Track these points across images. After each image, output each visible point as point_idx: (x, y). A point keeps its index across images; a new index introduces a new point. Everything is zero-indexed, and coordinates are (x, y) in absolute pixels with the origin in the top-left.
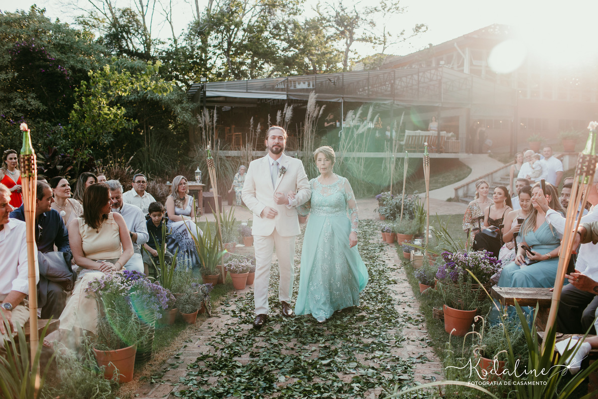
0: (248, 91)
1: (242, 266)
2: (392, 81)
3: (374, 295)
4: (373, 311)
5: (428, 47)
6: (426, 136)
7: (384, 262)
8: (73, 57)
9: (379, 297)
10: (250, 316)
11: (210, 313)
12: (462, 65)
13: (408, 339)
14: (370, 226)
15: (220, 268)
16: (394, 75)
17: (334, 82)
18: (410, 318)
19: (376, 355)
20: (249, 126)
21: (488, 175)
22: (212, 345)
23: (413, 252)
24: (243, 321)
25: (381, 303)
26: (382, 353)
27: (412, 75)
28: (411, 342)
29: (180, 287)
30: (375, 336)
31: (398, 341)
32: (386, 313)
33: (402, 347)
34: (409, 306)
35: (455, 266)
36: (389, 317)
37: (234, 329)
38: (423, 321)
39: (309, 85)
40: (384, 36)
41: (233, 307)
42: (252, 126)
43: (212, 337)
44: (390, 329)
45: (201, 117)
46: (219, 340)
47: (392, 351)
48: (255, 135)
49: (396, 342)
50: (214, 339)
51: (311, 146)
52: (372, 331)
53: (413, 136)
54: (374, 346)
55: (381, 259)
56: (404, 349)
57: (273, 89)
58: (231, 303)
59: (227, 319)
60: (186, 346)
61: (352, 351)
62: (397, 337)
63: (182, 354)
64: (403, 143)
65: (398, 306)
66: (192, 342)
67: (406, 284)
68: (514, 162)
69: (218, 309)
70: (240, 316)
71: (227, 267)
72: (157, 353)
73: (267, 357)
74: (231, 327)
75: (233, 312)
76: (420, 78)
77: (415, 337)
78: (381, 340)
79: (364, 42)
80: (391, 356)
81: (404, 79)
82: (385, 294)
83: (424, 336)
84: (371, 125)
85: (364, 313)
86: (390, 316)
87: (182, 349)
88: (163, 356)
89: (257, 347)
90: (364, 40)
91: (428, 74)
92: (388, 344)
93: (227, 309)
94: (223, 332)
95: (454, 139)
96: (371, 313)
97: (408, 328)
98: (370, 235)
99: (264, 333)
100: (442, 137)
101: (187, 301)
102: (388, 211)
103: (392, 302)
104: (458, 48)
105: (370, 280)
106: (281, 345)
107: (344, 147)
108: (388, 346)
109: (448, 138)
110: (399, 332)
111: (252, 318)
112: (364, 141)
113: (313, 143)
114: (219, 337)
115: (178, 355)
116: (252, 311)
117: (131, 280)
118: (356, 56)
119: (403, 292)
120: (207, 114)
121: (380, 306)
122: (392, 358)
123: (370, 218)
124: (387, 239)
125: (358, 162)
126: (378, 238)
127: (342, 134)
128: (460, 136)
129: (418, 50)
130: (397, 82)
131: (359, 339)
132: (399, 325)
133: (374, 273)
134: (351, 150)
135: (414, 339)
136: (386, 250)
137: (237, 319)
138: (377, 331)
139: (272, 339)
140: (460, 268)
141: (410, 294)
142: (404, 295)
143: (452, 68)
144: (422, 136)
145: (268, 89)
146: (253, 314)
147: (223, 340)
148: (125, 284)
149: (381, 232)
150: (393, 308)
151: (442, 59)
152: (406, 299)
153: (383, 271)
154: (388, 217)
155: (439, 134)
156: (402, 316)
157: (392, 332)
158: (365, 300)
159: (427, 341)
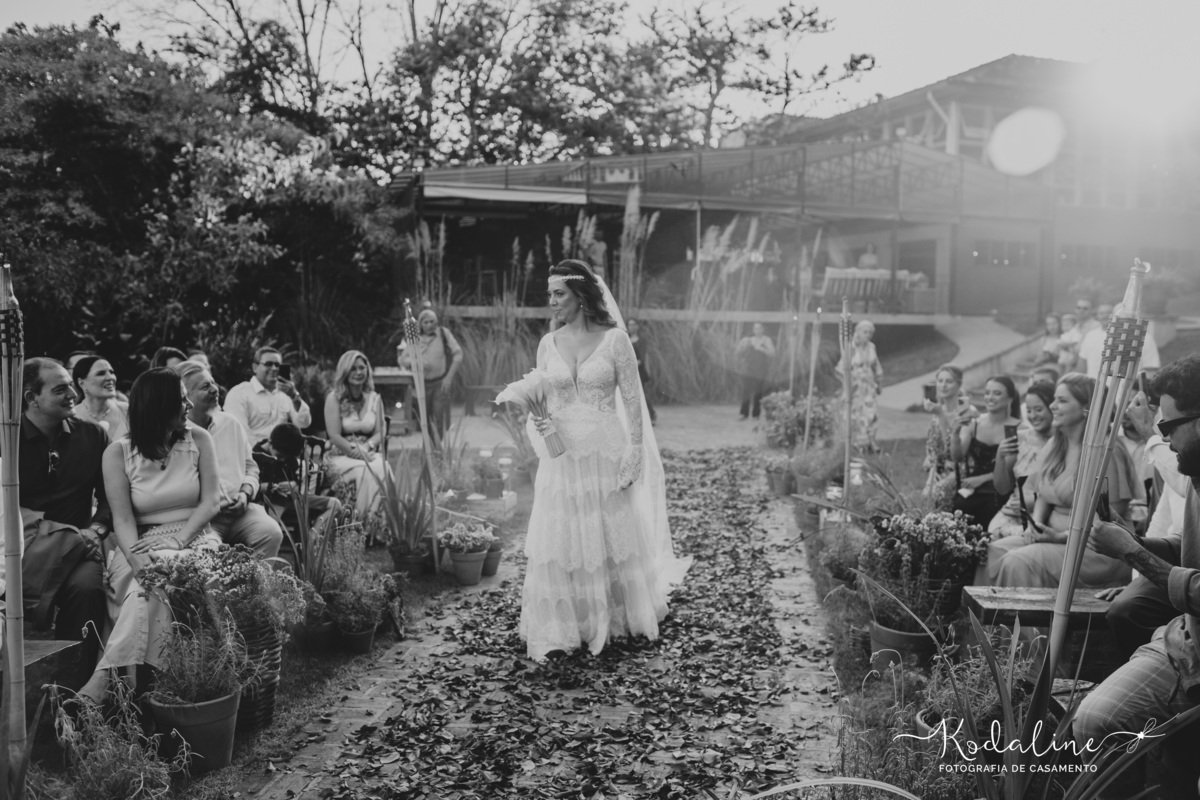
0: (510, 187)
1: (474, 539)
2: (801, 169)
3: (736, 600)
4: (732, 632)
5: (875, 100)
6: (867, 280)
7: (765, 532)
8: (159, 119)
9: (747, 605)
10: (482, 638)
11: (402, 632)
12: (943, 137)
13: (796, 689)
14: (746, 459)
15: (429, 541)
16: (805, 157)
17: (683, 171)
18: (804, 648)
19: (727, 722)
20: (511, 256)
21: (990, 360)
22: (399, 697)
23: (824, 514)
24: (467, 649)
25: (749, 615)
26: (738, 716)
27: (840, 157)
28: (800, 696)
29: (341, 579)
30: (729, 683)
31: (775, 693)
32: (757, 638)
33: (782, 706)
34: (806, 622)
35: (895, 542)
36: (760, 643)
37: (448, 665)
38: (830, 653)
39: (631, 175)
40: (787, 78)
41: (450, 620)
42: (516, 257)
43: (401, 681)
44: (762, 669)
45: (414, 237)
46: (414, 687)
47: (761, 713)
48: (523, 274)
49: (770, 696)
50: (403, 685)
51: (634, 298)
52: (724, 672)
53: (840, 280)
54: (724, 702)
55: (760, 527)
56: (785, 709)
57: (559, 182)
58: (446, 612)
59: (435, 645)
60: (345, 699)
61: (679, 713)
62: (773, 685)
63: (336, 713)
64: (821, 293)
65: (783, 623)
66: (358, 689)
67: (806, 578)
68: (1043, 332)
69: (419, 625)
70: (462, 638)
71: (443, 540)
72: (285, 710)
73: (505, 722)
74: (442, 660)
75: (450, 630)
76: (856, 162)
77: (809, 685)
78: (739, 690)
79: (747, 91)
80: (756, 724)
81: (825, 165)
82: (760, 598)
83: (829, 685)
84: (757, 257)
85: (712, 636)
86: (764, 641)
87: (337, 703)
88: (298, 717)
89: (489, 702)
90: (744, 85)
91: (872, 155)
92: (753, 699)
93: (437, 624)
94: (423, 671)
95: (924, 287)
96: (726, 637)
97: (798, 666)
98: (743, 479)
99: (506, 673)
100: (900, 282)
101: (353, 608)
102: (782, 430)
103: (772, 615)
104: (934, 103)
105: (732, 570)
106: (537, 698)
107: (700, 301)
108: (754, 703)
109: (913, 284)
110: (779, 674)
111: (485, 642)
112: (742, 288)
113: (638, 293)
114: (415, 680)
115: (328, 715)
116: (488, 630)
117: (232, 564)
118: (730, 118)
119: (797, 593)
120: (426, 231)
121: (747, 621)
122: (758, 727)
123: (748, 444)
124: (777, 486)
125: (729, 332)
126: (759, 486)
127: (696, 274)
128: (938, 280)
129: (854, 108)
130: (810, 170)
131: (696, 688)
132: (779, 661)
133: (742, 556)
134: (715, 306)
135: (806, 690)
136: (773, 510)
137: (455, 644)
138: (734, 673)
139: (520, 686)
140: (905, 546)
141: (810, 598)
142: (798, 599)
143: (923, 144)
144: (860, 280)
145: (551, 184)
146: (489, 635)
147: (421, 687)
148: (219, 571)
149: (764, 472)
150: (772, 626)
151: (902, 125)
152: (801, 608)
153: (761, 551)
154: (781, 442)
155: (893, 275)
156: (788, 642)
157: (764, 675)
158: (718, 610)
159: (834, 694)
